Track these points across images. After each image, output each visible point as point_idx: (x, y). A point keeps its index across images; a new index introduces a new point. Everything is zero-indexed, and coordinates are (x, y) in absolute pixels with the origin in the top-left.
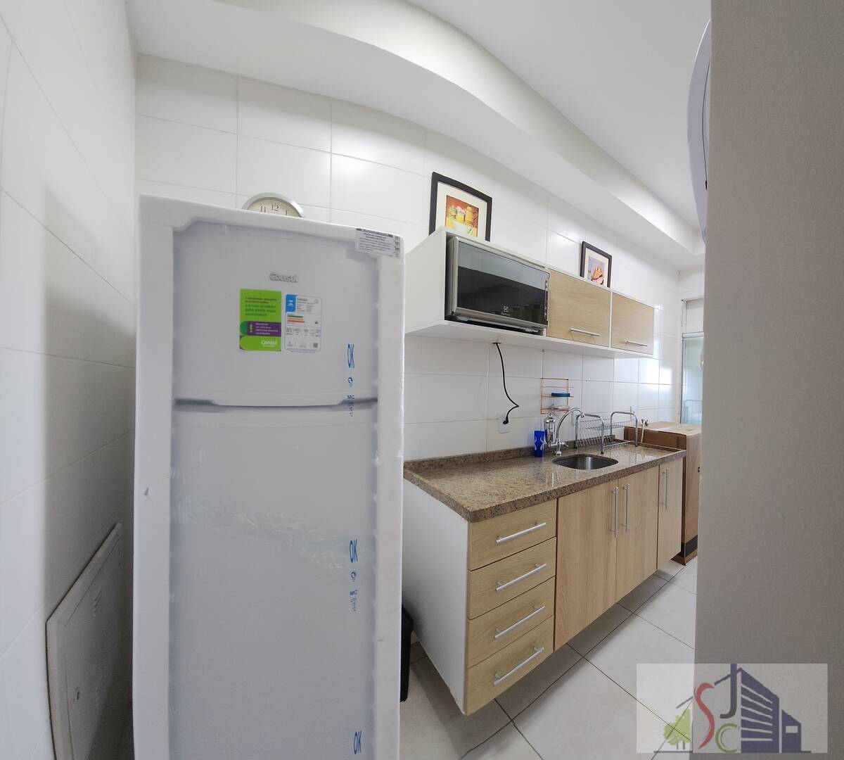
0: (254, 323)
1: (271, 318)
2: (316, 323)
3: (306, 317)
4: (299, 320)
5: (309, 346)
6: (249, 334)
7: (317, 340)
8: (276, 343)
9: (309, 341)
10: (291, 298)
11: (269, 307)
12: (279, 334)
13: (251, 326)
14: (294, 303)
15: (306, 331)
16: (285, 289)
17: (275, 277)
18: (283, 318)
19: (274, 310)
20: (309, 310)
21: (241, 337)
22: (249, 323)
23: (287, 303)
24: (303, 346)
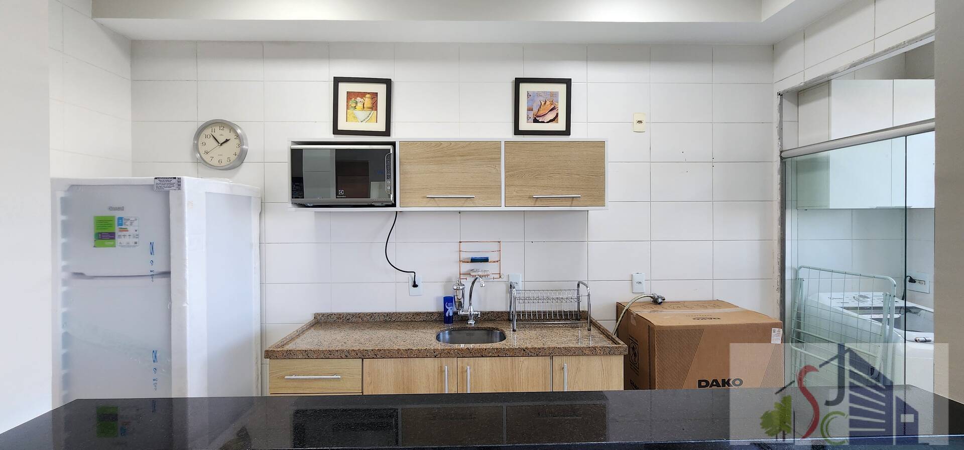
0: (101, 233)
1: (110, 230)
2: (136, 231)
3: (129, 228)
4: (126, 230)
5: (132, 244)
6: (99, 239)
7: (136, 240)
8: (112, 243)
9: (132, 241)
10: (120, 219)
11: (108, 224)
12: (114, 238)
13: (100, 235)
14: (122, 221)
15: (130, 235)
16: (118, 214)
17: (111, 209)
18: (116, 230)
19: (111, 226)
20: (131, 224)
21: (95, 241)
22: (99, 233)
23: (118, 221)
24: (128, 244)
